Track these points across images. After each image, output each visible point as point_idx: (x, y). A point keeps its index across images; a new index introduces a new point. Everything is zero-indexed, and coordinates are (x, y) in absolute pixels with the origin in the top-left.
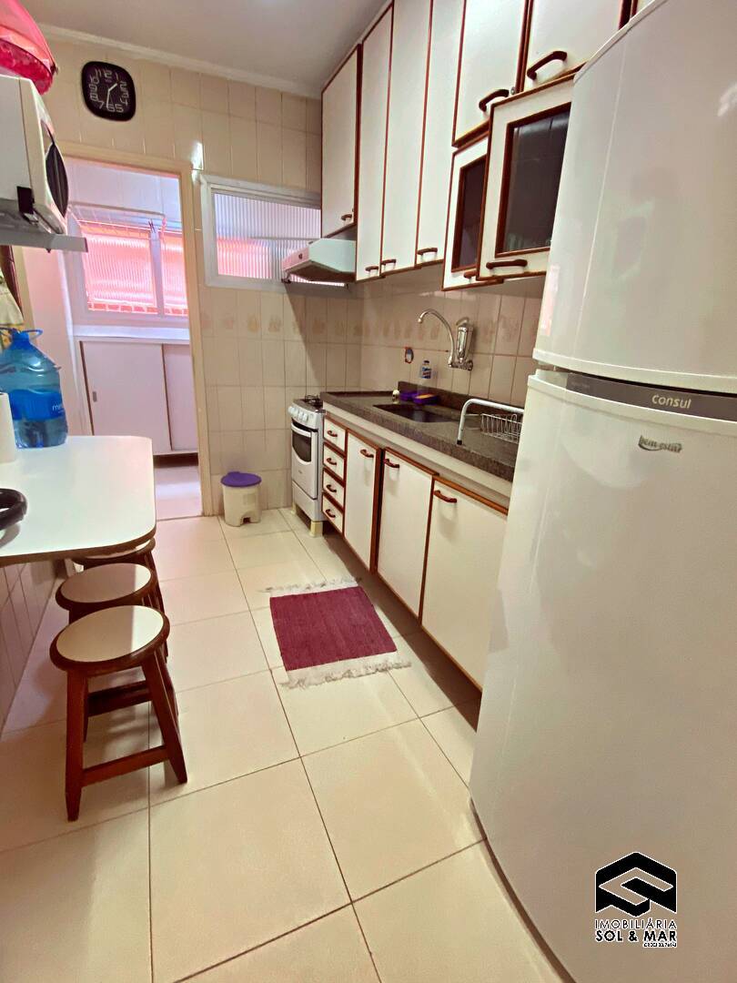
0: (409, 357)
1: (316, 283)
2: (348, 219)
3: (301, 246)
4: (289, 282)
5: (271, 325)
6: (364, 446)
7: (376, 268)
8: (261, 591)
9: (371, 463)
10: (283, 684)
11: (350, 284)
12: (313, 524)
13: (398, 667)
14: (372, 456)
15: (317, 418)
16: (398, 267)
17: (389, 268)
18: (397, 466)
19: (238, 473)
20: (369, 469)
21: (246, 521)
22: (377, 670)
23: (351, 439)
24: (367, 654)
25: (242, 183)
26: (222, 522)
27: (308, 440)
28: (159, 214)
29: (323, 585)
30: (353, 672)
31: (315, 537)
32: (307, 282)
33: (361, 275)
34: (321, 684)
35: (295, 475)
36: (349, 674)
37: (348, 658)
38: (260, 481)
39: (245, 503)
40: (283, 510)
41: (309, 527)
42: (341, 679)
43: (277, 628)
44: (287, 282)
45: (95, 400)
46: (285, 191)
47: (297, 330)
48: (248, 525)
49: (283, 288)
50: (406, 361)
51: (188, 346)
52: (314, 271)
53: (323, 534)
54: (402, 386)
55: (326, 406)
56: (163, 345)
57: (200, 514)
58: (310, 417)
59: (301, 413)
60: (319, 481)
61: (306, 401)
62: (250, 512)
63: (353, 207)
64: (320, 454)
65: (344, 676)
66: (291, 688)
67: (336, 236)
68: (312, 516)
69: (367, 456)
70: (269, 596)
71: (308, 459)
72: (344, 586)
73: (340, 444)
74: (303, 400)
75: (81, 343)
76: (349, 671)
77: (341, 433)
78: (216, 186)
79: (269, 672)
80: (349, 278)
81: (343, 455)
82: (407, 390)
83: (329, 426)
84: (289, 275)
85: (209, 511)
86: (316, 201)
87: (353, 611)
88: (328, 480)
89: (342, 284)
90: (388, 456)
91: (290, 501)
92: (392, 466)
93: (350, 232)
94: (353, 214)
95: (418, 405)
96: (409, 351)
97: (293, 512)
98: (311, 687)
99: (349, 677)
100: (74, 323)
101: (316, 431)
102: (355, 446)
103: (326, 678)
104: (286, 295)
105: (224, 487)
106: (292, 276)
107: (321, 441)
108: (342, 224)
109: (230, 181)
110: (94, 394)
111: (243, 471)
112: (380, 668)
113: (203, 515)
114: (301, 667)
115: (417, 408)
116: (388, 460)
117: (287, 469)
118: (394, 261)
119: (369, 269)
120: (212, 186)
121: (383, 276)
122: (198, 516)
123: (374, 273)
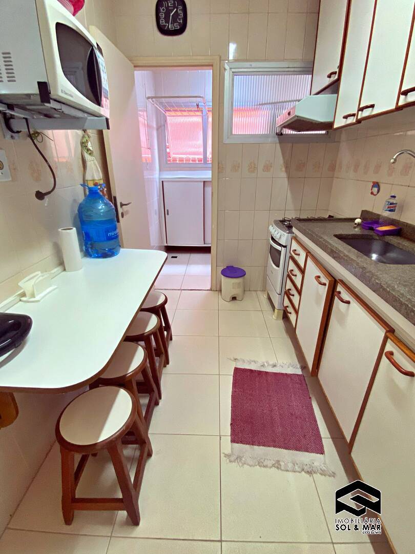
0: (375, 190)
1: (302, 133)
2: (333, 76)
3: (289, 106)
4: (282, 134)
5: (264, 166)
6: (319, 273)
7: (353, 115)
8: (231, 359)
9: (324, 291)
10: (226, 455)
11: (330, 131)
12: (276, 311)
13: (323, 473)
14: (325, 284)
15: (288, 237)
16: (376, 111)
17: (366, 113)
18: (348, 302)
19: (232, 267)
20: (320, 293)
21: (234, 298)
22: (303, 470)
23: (309, 261)
24: (298, 449)
25: (254, 64)
26: (220, 296)
27: (279, 252)
28: (200, 97)
29: (274, 366)
30: (282, 464)
31: (277, 320)
32: (296, 133)
33: (339, 123)
34: (254, 466)
35: (269, 272)
36: (277, 465)
37: (280, 447)
38: (245, 274)
39: (233, 288)
40: (259, 293)
41: (274, 311)
42: (271, 467)
43: (234, 398)
44: (280, 135)
45: (168, 214)
46: (285, 64)
47: (284, 169)
48: (236, 301)
49: (276, 139)
50: (372, 193)
51: (210, 181)
52: (299, 124)
53: (283, 318)
54: (365, 214)
55: (294, 230)
56: (204, 182)
57: (209, 288)
58: (283, 236)
59: (277, 232)
60: (283, 284)
61: (283, 221)
62: (237, 294)
63: (338, 64)
64: (286, 265)
65: (273, 465)
66: (230, 461)
67: (323, 92)
68: (276, 305)
69: (320, 283)
70: (233, 365)
71: (278, 266)
72: (289, 371)
73: (301, 262)
74: (281, 221)
75: (162, 182)
76: (278, 461)
77: (303, 254)
78: (237, 70)
79: (219, 437)
80: (328, 126)
81: (303, 271)
82: (370, 221)
83: (295, 246)
84: (281, 129)
85: (214, 288)
86: (309, 69)
87: (293, 399)
88: (289, 285)
89: (323, 132)
90: (339, 288)
91: (264, 289)
92: (342, 301)
93: (334, 87)
94: (337, 70)
95: (378, 235)
96: (376, 185)
97: (266, 296)
98: (245, 466)
99: (278, 468)
100: (160, 170)
101: (285, 247)
102: (312, 270)
103: (259, 463)
104: (278, 145)
105: (222, 276)
106: (284, 129)
107: (288, 255)
108: (327, 81)
109: (247, 64)
110: (168, 211)
111: (235, 266)
112: (306, 468)
113: (211, 290)
114: (241, 442)
115: (377, 238)
116: (339, 293)
117: (265, 267)
118: (372, 106)
119: (346, 117)
120: (233, 70)
121: (359, 121)
122: (208, 290)
123: (351, 120)
